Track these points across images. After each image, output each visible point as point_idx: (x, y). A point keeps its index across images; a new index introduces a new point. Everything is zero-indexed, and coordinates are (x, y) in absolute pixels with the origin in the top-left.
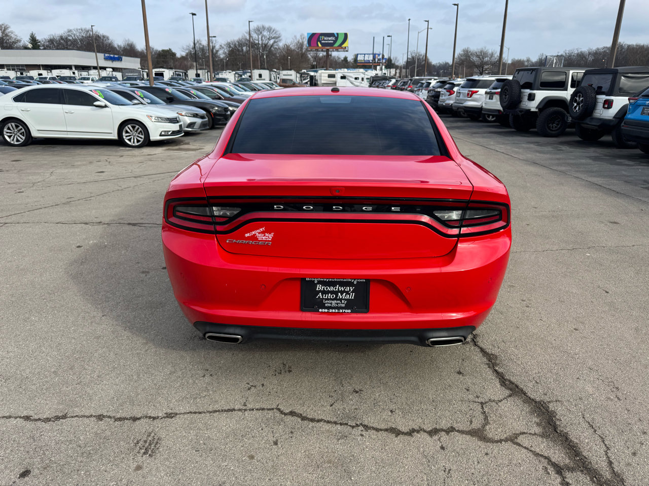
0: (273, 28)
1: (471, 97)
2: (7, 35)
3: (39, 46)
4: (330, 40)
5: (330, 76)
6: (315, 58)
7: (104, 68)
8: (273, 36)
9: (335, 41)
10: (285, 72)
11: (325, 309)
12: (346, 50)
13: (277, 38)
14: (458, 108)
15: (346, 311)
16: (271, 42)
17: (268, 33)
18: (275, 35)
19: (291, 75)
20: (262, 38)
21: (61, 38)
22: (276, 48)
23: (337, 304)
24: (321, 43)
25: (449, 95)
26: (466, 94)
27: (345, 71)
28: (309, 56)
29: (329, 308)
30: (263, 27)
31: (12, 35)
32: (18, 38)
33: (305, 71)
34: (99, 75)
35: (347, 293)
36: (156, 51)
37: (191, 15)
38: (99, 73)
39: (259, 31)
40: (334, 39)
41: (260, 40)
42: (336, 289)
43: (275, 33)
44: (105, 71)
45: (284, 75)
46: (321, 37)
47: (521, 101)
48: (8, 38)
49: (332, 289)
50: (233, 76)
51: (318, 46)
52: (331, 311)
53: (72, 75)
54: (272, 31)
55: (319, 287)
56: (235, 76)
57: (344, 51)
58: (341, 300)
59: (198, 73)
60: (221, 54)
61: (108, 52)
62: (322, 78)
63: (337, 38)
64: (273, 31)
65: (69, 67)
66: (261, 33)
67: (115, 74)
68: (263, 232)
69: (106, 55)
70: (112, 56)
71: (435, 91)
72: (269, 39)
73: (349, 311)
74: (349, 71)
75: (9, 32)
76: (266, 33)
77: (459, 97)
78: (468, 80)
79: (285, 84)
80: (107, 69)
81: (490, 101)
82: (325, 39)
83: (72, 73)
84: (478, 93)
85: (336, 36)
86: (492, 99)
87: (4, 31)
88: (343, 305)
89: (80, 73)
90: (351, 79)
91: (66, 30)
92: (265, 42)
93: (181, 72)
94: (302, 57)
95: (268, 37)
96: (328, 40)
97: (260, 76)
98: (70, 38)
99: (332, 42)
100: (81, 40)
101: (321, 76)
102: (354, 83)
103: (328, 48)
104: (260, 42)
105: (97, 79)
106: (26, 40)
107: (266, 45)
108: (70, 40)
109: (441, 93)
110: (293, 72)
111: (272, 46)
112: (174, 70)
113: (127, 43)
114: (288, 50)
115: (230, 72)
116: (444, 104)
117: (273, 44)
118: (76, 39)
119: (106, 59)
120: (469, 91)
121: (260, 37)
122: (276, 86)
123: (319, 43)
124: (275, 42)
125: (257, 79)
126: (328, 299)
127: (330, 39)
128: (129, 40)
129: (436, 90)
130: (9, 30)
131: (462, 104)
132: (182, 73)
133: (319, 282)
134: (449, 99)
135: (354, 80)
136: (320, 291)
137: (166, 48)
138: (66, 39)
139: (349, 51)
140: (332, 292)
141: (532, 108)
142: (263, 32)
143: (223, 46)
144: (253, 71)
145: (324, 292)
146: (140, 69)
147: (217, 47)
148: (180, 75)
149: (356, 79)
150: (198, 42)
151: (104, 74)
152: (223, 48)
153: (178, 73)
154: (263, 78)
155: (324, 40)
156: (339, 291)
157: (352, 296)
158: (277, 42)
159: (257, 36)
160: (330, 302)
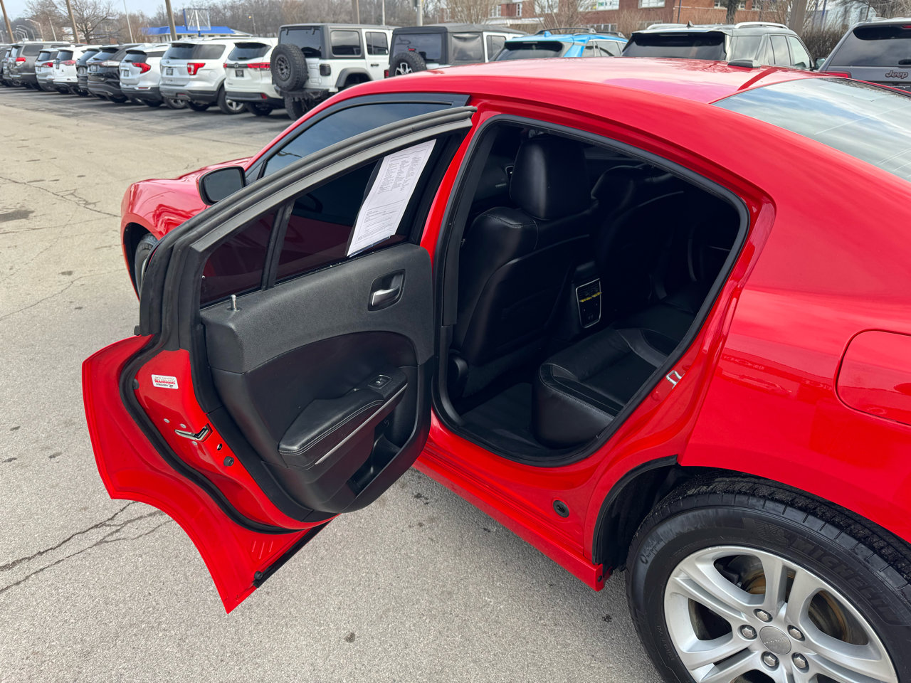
1: (195, 73)
14: (177, 94)
25: (141, 73)
26: (186, 69)
47: (308, 78)
71: (101, 66)
77: (172, 74)
78: (175, 45)
81: (240, 79)
84: (204, 67)
86: (243, 76)
109: (121, 68)
116: (137, 89)
120: (189, 64)
129: (104, 64)
131: (183, 86)
134: (145, 79)
141: (330, 86)
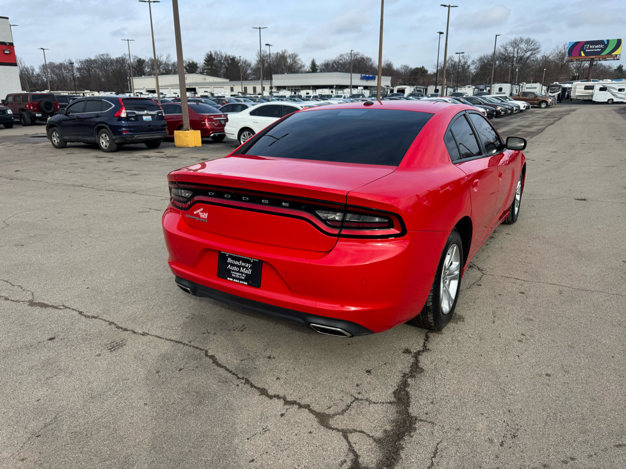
0: (532, 40)
2: (295, 62)
3: (317, 69)
4: (596, 49)
5: (587, 88)
6: (578, 69)
7: (356, 87)
8: (530, 48)
9: (603, 50)
10: (529, 85)
11: (231, 278)
12: (616, 58)
13: (535, 50)
15: (245, 283)
16: (528, 54)
17: (526, 45)
18: (533, 47)
19: (536, 88)
20: (518, 51)
21: (335, 62)
22: (533, 60)
23: (240, 276)
24: (585, 53)
27: (608, 82)
28: (572, 66)
29: (234, 278)
30: (521, 39)
31: (299, 62)
32: (303, 64)
33: (558, 83)
34: (351, 93)
35: (247, 269)
36: (411, 69)
37: (439, 34)
38: (351, 91)
39: (515, 44)
40: (602, 46)
41: (515, 53)
42: (239, 263)
43: (534, 44)
44: (356, 89)
45: (527, 88)
46: (585, 46)
48: (296, 64)
49: (237, 263)
50: (472, 91)
51: (580, 55)
52: (234, 280)
53: (331, 94)
54: (530, 43)
55: (230, 260)
56: (474, 91)
57: (614, 60)
58: (242, 273)
59: (437, 88)
60: (473, 69)
61: (366, 72)
62: (577, 90)
63: (606, 46)
64: (532, 43)
65: (331, 87)
66: (518, 45)
67: (364, 91)
68: (202, 212)
69: (363, 75)
70: (367, 75)
72: (526, 52)
73: (246, 283)
74: (614, 82)
75: (297, 60)
76: (523, 46)
79: (525, 97)
80: (359, 88)
82: (591, 47)
83: (330, 92)
85: (606, 43)
87: (294, 58)
88: (243, 278)
89: (337, 92)
90: (613, 90)
91: (339, 55)
92: (521, 54)
93: (421, 88)
94: (561, 68)
95: (525, 49)
96: (595, 48)
97: (500, 89)
98: (341, 62)
99: (600, 50)
100: (350, 63)
101: (576, 88)
102: (617, 94)
103: (592, 57)
104: (516, 55)
105: (348, 96)
106: (308, 66)
107: (521, 58)
108: (341, 64)
110: (538, 85)
111: (528, 58)
112: (415, 86)
113: (386, 63)
114: (546, 61)
115: (469, 87)
117: (529, 56)
118: (345, 62)
119: (362, 78)
121: (516, 50)
122: (510, 100)
123: (582, 52)
124: (532, 54)
125: (496, 93)
126: (233, 271)
127: (597, 47)
128: (388, 60)
130: (298, 58)
132: (423, 89)
133: (230, 256)
135: (617, 91)
136: (229, 263)
137: (419, 66)
138: (338, 62)
139: (621, 59)
140: (237, 266)
142: (520, 44)
143: (476, 61)
144: (493, 85)
145: (233, 265)
146: (385, 87)
147: (469, 62)
148: (420, 91)
149: (620, 90)
150: (450, 58)
151: (355, 92)
152: (476, 63)
153: (419, 89)
154: (503, 91)
155: (589, 49)
156: (241, 266)
157: (249, 272)
158: (534, 54)
159: (512, 49)
160: (235, 273)
